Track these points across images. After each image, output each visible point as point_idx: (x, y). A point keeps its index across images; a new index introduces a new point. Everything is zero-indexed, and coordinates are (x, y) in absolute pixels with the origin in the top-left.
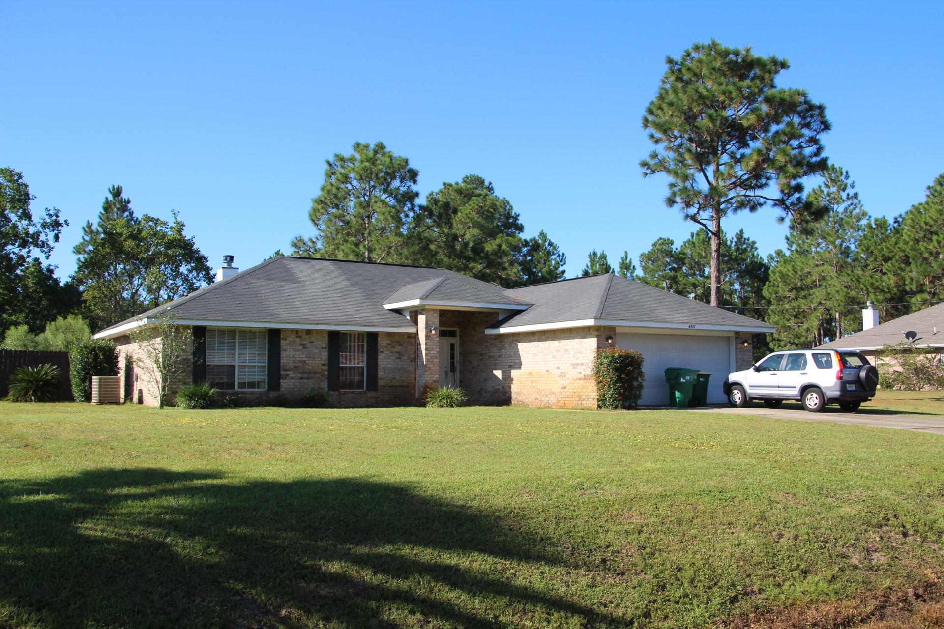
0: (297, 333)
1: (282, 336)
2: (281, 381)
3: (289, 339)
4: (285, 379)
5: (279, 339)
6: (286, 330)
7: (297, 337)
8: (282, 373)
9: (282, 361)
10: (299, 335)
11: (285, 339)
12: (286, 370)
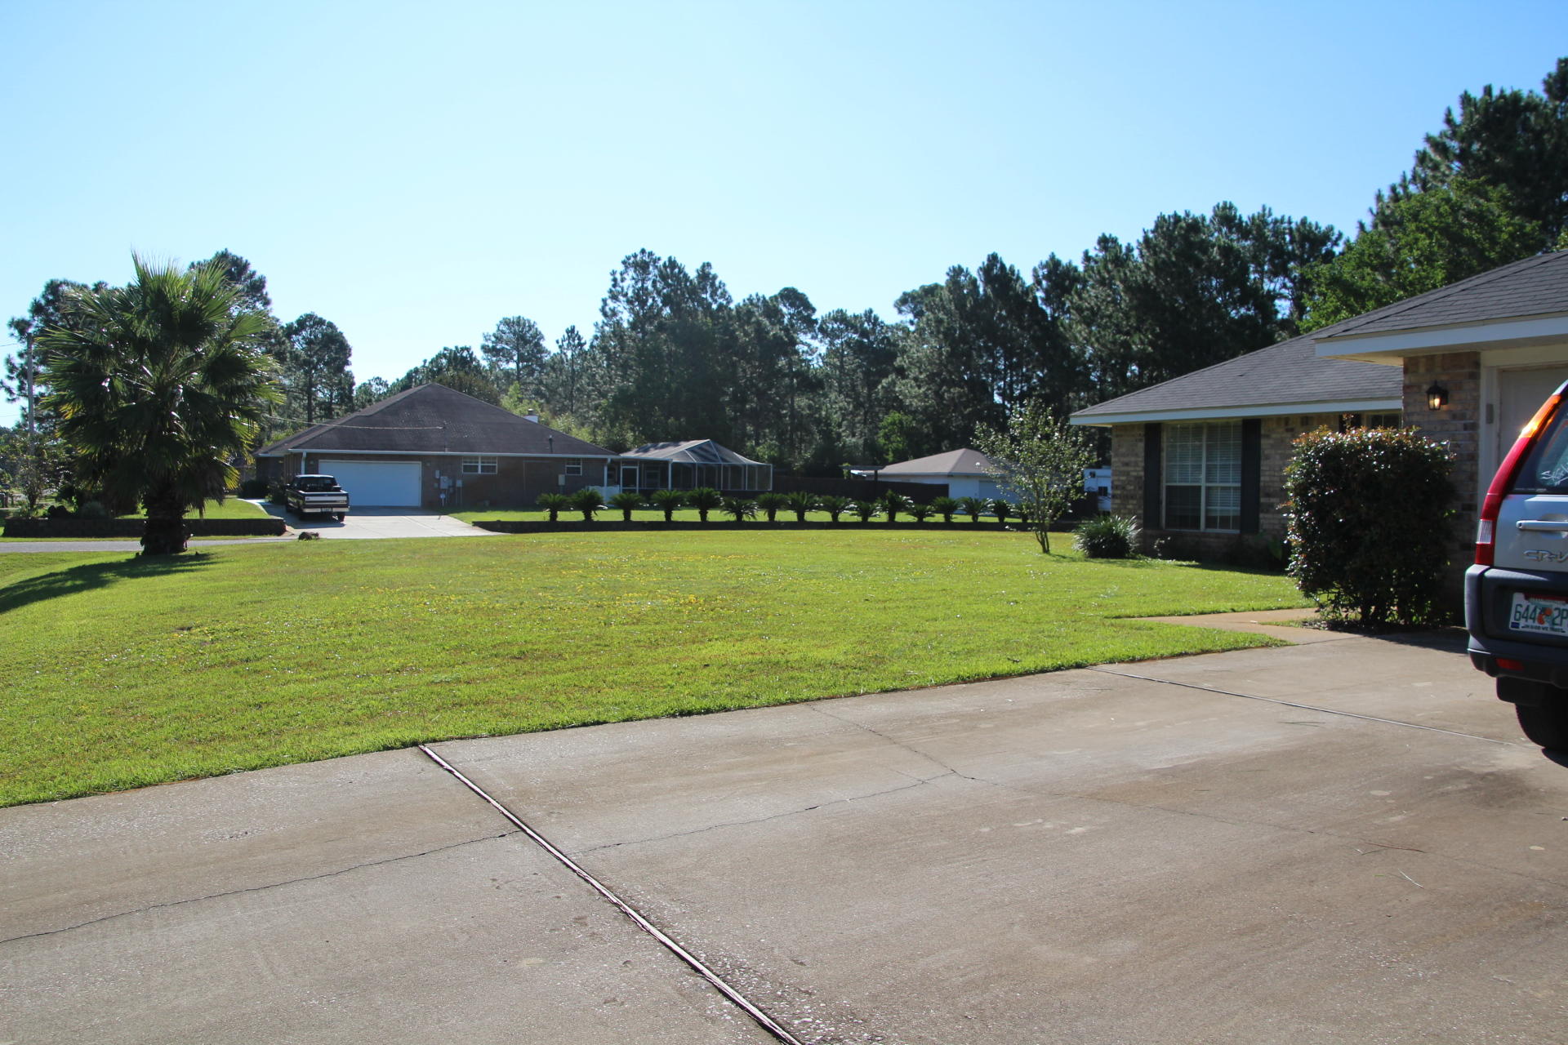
0: (1287, 423)
1: (1263, 432)
2: (1261, 515)
3: (1274, 436)
4: (1268, 512)
5: (1259, 436)
6: (1269, 418)
7: (1287, 430)
8: (1263, 500)
9: (1262, 479)
10: (1290, 427)
11: (1268, 436)
12: (1268, 495)
